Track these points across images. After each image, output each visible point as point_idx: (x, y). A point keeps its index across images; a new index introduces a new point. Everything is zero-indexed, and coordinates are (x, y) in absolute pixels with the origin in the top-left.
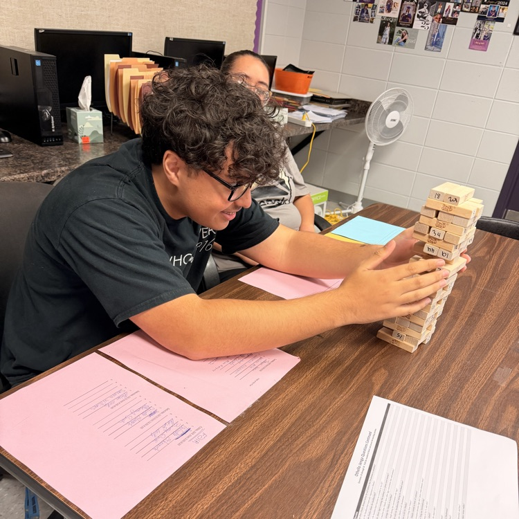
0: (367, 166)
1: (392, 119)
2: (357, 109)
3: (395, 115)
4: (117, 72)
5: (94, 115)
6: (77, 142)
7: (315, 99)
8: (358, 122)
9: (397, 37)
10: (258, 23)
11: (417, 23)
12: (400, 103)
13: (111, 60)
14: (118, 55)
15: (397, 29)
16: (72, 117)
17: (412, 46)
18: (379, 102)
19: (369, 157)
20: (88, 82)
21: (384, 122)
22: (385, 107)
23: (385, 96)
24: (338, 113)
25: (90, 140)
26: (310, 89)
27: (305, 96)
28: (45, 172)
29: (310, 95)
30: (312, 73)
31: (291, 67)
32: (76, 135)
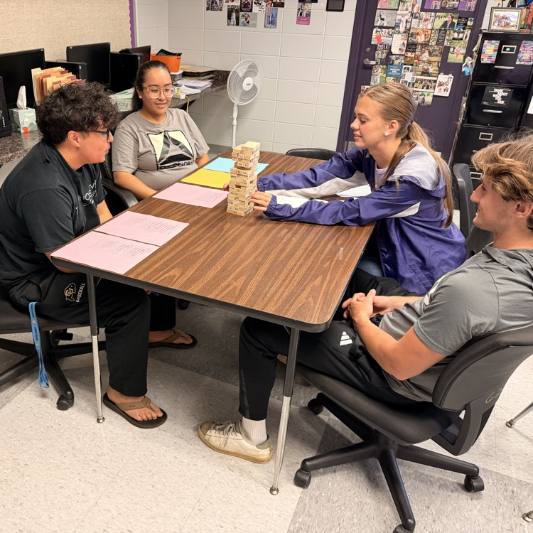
0: (235, 122)
1: (248, 83)
2: (219, 78)
3: (248, 80)
4: (42, 80)
5: (30, 113)
6: (20, 132)
7: (185, 75)
8: (222, 89)
9: (242, 20)
10: (132, 22)
11: (255, 9)
12: (252, 70)
13: (36, 72)
14: (40, 69)
15: (241, 14)
16: (15, 115)
17: (255, 26)
18: (235, 72)
19: (235, 115)
20: (23, 90)
21: (242, 87)
22: (241, 75)
23: (240, 66)
24: (205, 84)
25: (29, 130)
26: (181, 67)
27: (177, 73)
29: (181, 72)
30: (180, 55)
31: (162, 51)
32: (19, 127)
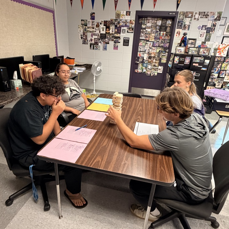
0: (94, 81)
2: (89, 67)
3: (99, 67)
4: (24, 69)
5: (19, 81)
6: (15, 89)
7: (76, 65)
8: (90, 70)
9: (95, 48)
10: (56, 47)
11: (99, 44)
12: (100, 64)
13: (21, 66)
14: (22, 64)
15: (95, 46)
16: (12, 82)
17: (99, 50)
18: (94, 65)
19: (94, 79)
20: (16, 72)
21: (97, 70)
22: (96, 66)
23: (95, 63)
24: (84, 69)
25: (19, 88)
26: (75, 63)
27: (74, 65)
28: (11, 100)
29: (75, 65)
30: (74, 59)
31: (68, 58)
32: (14, 87)
